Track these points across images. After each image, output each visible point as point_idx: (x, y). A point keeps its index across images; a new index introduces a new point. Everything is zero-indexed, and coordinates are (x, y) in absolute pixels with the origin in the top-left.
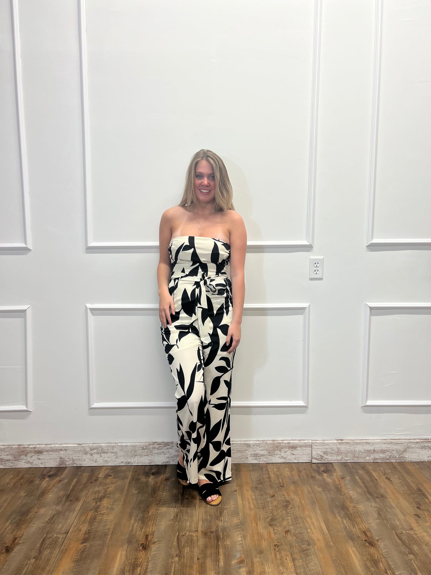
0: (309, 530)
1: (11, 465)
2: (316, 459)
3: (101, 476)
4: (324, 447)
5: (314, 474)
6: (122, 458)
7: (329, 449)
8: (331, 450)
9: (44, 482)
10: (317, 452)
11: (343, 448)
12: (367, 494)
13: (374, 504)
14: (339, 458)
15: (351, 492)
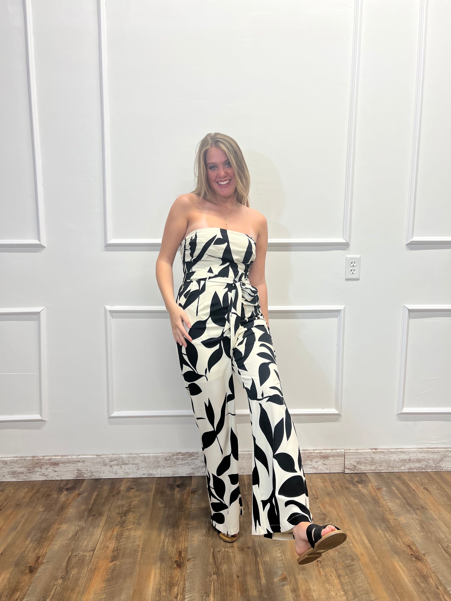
0: (351, 545)
1: (25, 478)
2: (348, 469)
3: (123, 489)
4: (357, 456)
5: (348, 485)
6: (143, 469)
7: (363, 459)
8: (365, 460)
9: (62, 496)
10: (350, 462)
11: (377, 457)
12: (406, 505)
13: (415, 516)
14: (373, 468)
15: (389, 504)
